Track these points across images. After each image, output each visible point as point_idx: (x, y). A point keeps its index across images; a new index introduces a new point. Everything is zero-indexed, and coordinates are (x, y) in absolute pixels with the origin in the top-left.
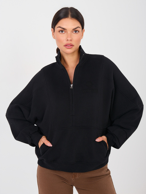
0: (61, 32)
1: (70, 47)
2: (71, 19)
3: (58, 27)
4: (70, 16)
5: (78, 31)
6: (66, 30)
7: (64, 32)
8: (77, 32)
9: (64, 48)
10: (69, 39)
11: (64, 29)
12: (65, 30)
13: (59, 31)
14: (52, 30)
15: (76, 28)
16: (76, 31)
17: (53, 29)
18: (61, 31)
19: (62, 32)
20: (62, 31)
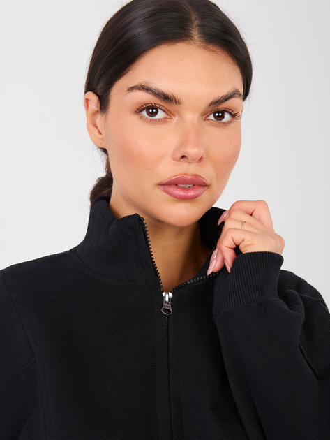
0: (144, 113)
1: (191, 193)
2: (205, 48)
3: (132, 89)
4: (195, 33)
5: (234, 116)
6: (177, 102)
7: (161, 114)
8: (227, 117)
9: (159, 193)
10: (192, 151)
11: (166, 98)
12: (171, 107)
13: (139, 111)
14: (87, 101)
15: (226, 99)
16: (219, 115)
17: (93, 98)
18: (147, 109)
19: (149, 114)
20: (152, 110)
